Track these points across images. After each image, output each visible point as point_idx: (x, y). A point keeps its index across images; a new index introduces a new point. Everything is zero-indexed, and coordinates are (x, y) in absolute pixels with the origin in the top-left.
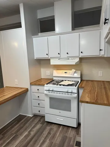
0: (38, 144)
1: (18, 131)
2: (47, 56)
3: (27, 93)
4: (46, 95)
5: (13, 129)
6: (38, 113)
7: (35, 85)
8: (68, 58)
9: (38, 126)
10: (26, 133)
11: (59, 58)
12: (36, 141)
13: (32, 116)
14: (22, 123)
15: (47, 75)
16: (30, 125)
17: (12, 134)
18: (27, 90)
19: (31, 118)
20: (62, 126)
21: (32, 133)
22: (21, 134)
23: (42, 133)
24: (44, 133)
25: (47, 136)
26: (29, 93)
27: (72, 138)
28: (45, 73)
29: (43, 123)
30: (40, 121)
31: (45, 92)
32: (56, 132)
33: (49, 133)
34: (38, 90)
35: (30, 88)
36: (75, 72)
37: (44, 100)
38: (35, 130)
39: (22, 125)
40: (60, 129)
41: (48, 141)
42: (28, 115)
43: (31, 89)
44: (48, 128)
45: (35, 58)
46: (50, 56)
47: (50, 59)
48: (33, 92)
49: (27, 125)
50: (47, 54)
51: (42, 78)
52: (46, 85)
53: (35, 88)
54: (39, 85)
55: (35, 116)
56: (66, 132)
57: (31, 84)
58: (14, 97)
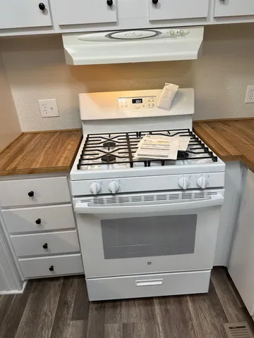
8: (154, 29)
11: (112, 31)
13: (21, 292)
15: (44, 114)
36: (177, 97)
47: (60, 35)
48: (5, 207)
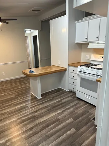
0: (64, 108)
1: (54, 97)
2: (86, 40)
3: (65, 72)
4: (78, 75)
5: (52, 95)
6: (72, 89)
7: (72, 66)
9: (69, 98)
10: (59, 100)
12: (63, 106)
14: (59, 93)
16: (64, 96)
17: (50, 98)
18: (65, 70)
19: (67, 92)
20: (88, 104)
21: (63, 101)
22: (56, 99)
23: (70, 103)
24: (72, 103)
25: (73, 106)
26: (67, 72)
27: (93, 114)
28: (85, 57)
29: (73, 98)
30: (72, 95)
31: (78, 73)
32: (82, 106)
33: (76, 105)
34: (74, 70)
35: (68, 68)
37: (76, 80)
38: (66, 100)
39: (58, 95)
40: (86, 106)
41: (72, 109)
42: (65, 90)
43: (68, 70)
44: (77, 102)
45: (76, 43)
46: (89, 40)
47: (89, 43)
48: (70, 72)
49: (62, 95)
50: (86, 38)
51: (81, 61)
52: (79, 67)
53: (71, 69)
54: (75, 66)
55: (70, 91)
56: (90, 109)
57: (69, 65)
58: (54, 73)
